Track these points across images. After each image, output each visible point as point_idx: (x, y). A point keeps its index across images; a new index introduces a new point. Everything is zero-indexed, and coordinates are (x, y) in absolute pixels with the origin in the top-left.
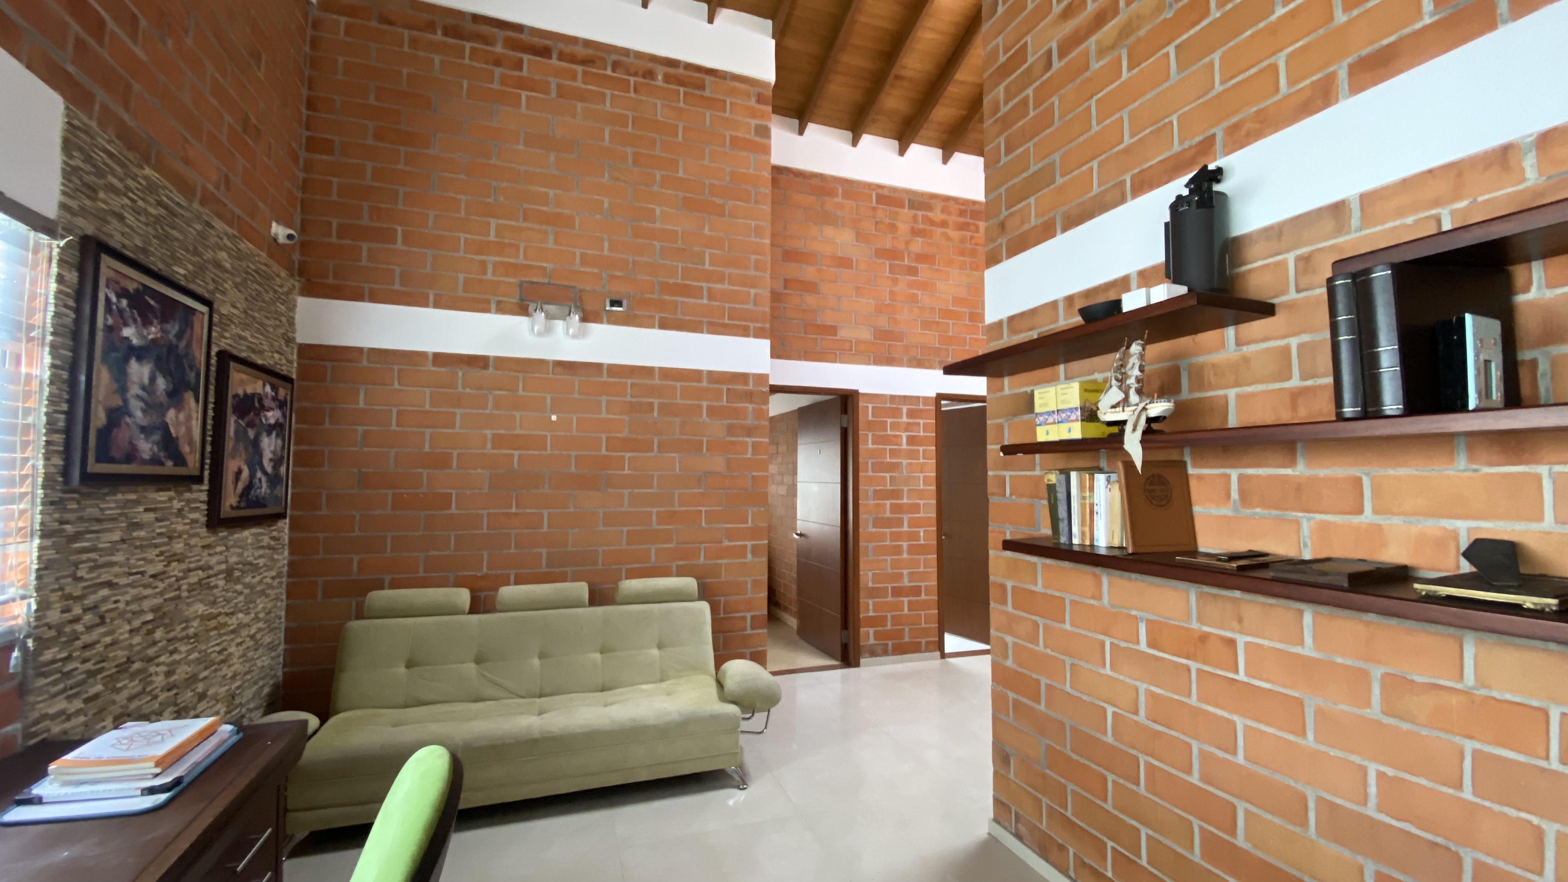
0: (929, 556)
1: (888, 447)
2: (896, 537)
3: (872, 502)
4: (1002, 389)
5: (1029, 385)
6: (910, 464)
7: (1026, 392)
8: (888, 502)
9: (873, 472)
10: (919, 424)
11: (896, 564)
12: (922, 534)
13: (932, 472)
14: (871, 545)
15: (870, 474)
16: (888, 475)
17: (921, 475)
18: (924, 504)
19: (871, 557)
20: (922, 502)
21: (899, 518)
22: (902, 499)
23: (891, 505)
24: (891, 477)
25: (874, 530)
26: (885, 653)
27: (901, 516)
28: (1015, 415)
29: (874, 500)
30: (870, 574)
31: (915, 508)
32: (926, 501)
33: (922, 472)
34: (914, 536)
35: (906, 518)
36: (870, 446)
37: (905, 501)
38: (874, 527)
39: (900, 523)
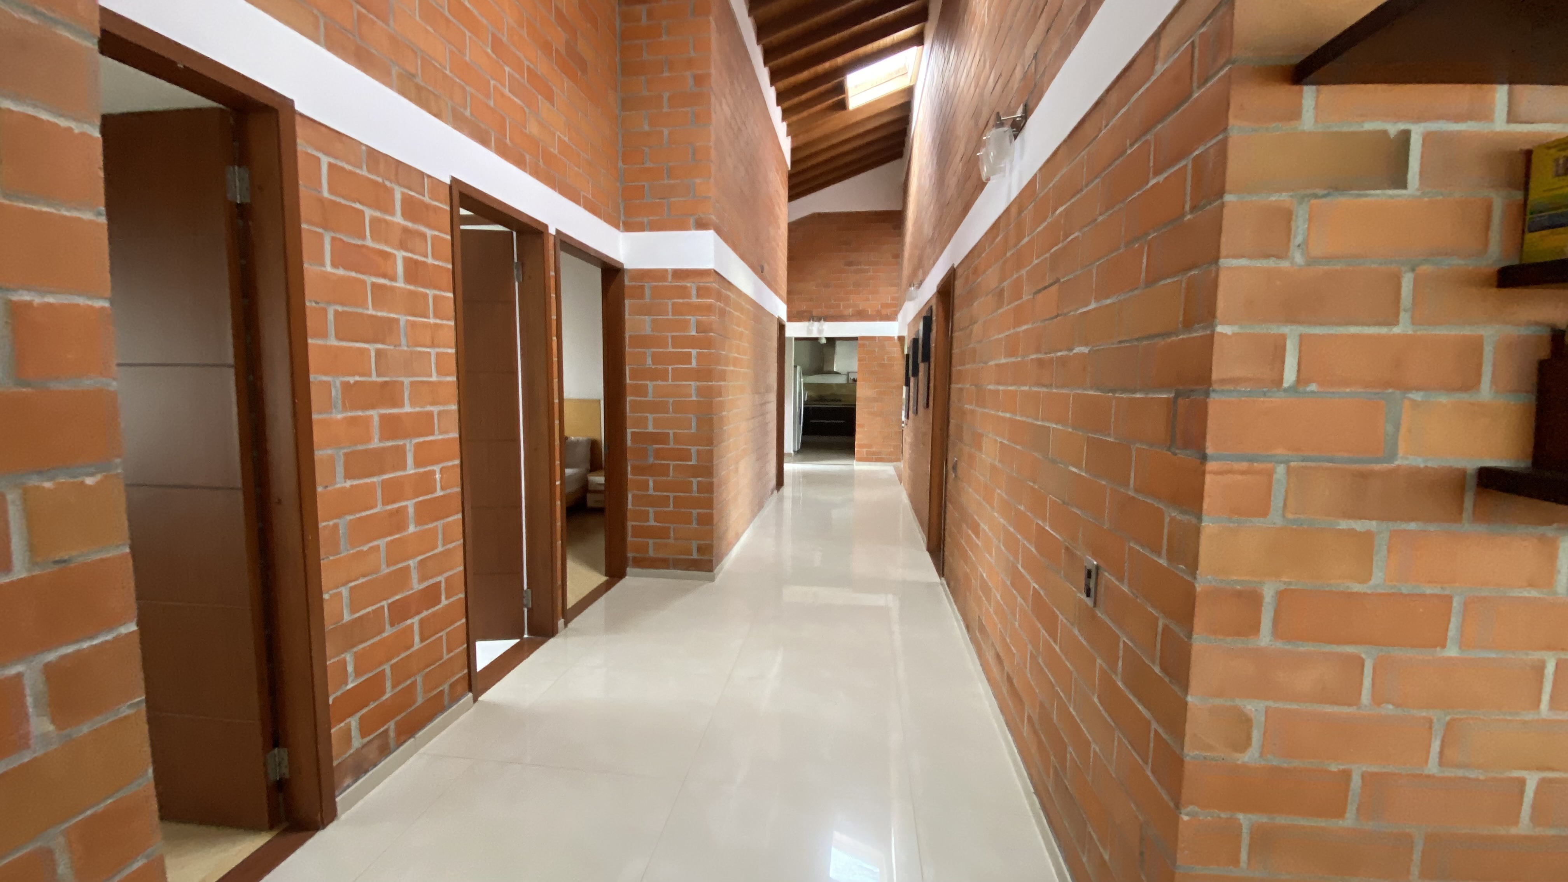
0: (450, 519)
1: (370, 279)
2: (393, 491)
3: (340, 416)
4: (1296, 114)
5: (1398, 117)
6: (413, 325)
7: (1385, 132)
8: (374, 414)
9: (338, 337)
10: (424, 236)
11: (396, 553)
12: (438, 476)
13: (451, 348)
14: (343, 523)
15: (333, 342)
16: (372, 348)
17: (433, 351)
18: (439, 413)
19: (346, 551)
20: (435, 409)
21: (397, 447)
22: (402, 405)
23: (382, 417)
24: (378, 353)
25: (349, 484)
26: (385, 750)
27: (400, 442)
28: (1337, 187)
29: (345, 409)
30: (345, 591)
31: (424, 423)
32: (441, 408)
33: (433, 345)
34: (424, 483)
35: (409, 445)
36: (329, 268)
37: (408, 409)
38: (348, 476)
39: (397, 458)
